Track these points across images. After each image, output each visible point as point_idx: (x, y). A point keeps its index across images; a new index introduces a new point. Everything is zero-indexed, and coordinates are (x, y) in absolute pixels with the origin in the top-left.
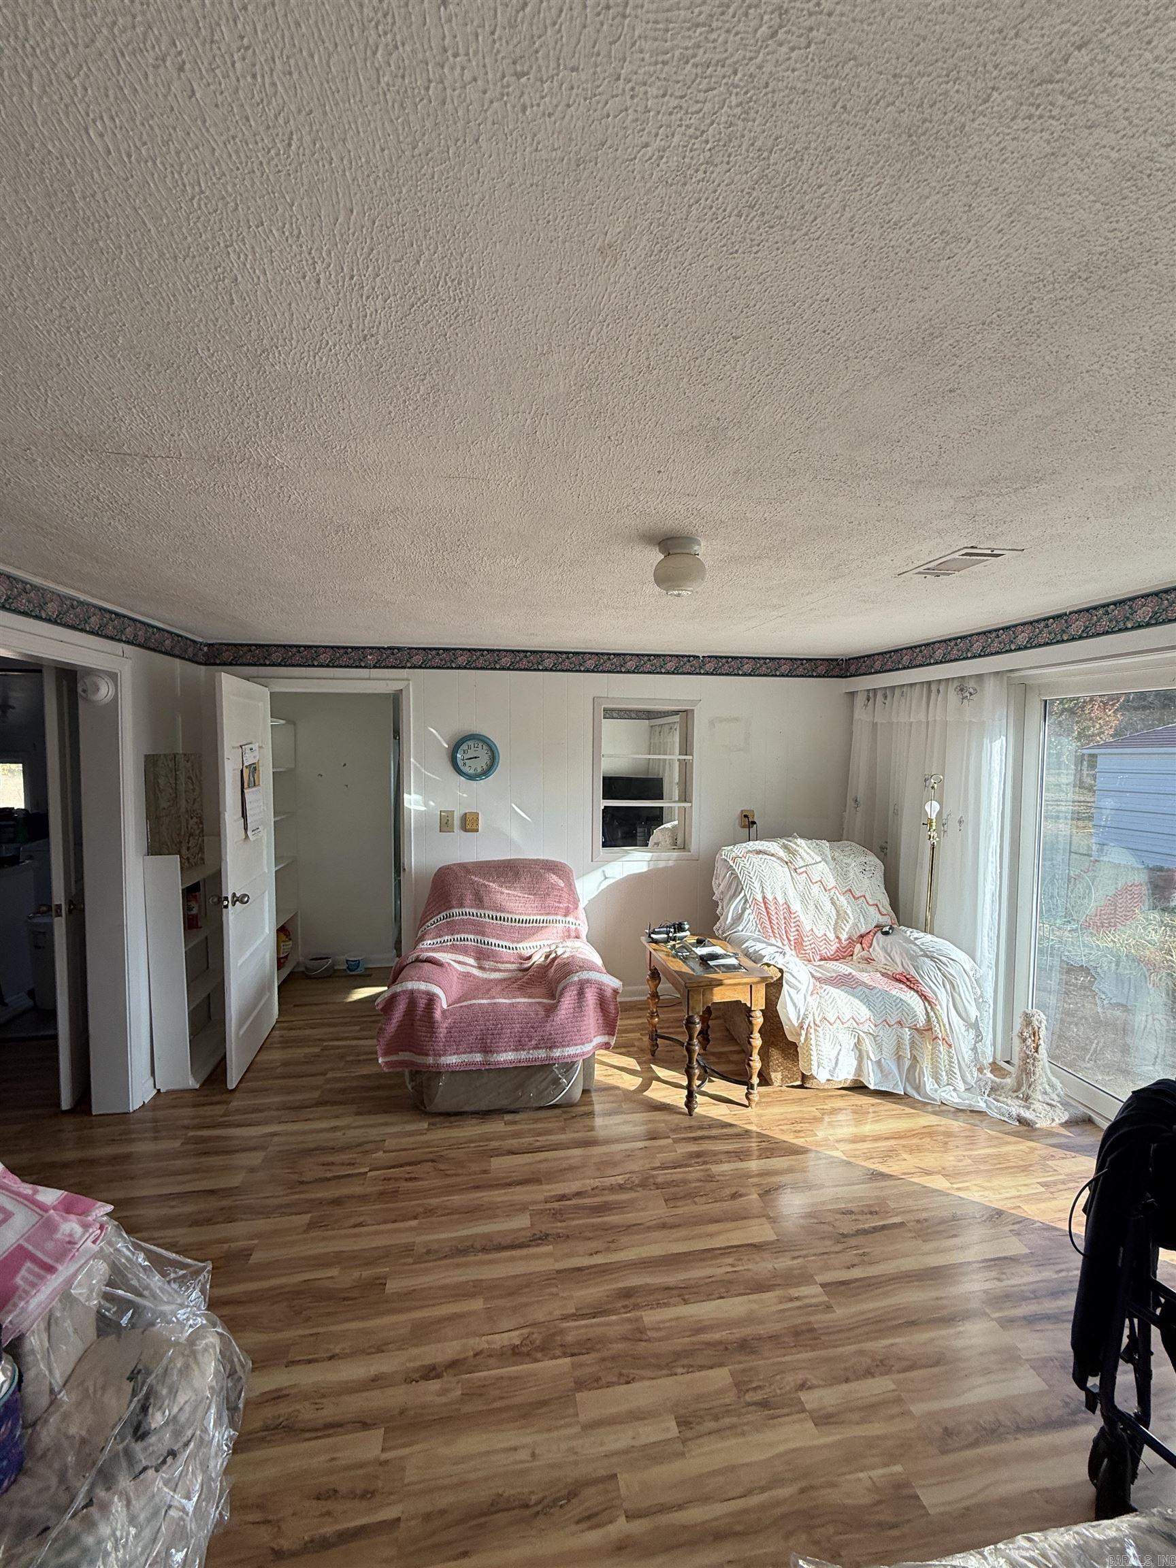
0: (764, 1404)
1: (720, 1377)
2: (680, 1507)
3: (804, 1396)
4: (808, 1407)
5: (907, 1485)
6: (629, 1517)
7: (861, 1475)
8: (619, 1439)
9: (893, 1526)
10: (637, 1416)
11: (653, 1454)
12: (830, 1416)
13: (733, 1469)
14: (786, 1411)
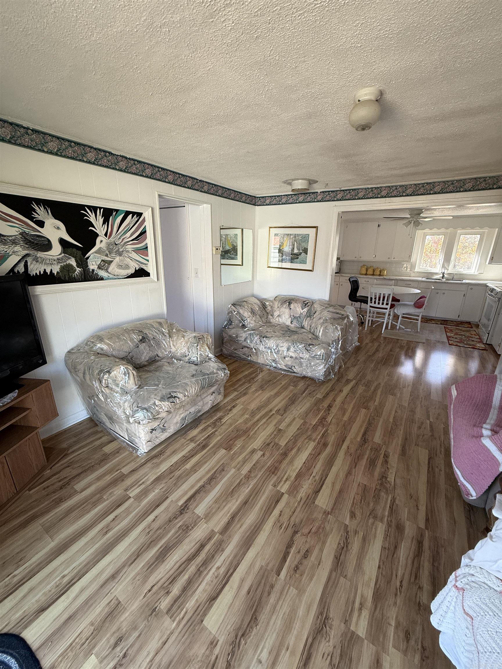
0: (268, 444)
1: (283, 443)
2: (267, 420)
3: (262, 453)
4: (259, 451)
5: (229, 451)
6: (273, 414)
7: (239, 445)
8: (288, 420)
9: (229, 442)
10: (289, 425)
11: (280, 422)
12: (253, 452)
13: (264, 430)
14: (263, 447)
